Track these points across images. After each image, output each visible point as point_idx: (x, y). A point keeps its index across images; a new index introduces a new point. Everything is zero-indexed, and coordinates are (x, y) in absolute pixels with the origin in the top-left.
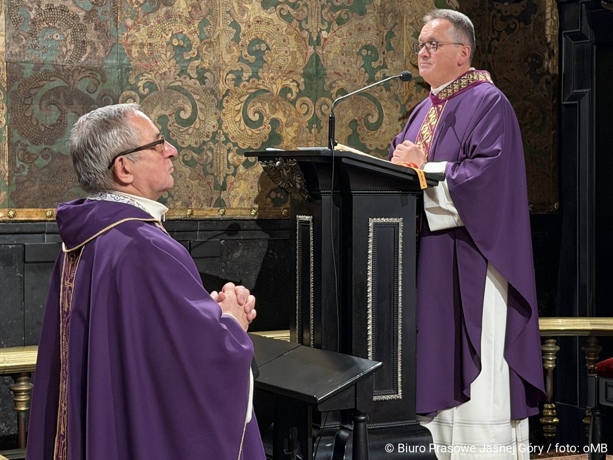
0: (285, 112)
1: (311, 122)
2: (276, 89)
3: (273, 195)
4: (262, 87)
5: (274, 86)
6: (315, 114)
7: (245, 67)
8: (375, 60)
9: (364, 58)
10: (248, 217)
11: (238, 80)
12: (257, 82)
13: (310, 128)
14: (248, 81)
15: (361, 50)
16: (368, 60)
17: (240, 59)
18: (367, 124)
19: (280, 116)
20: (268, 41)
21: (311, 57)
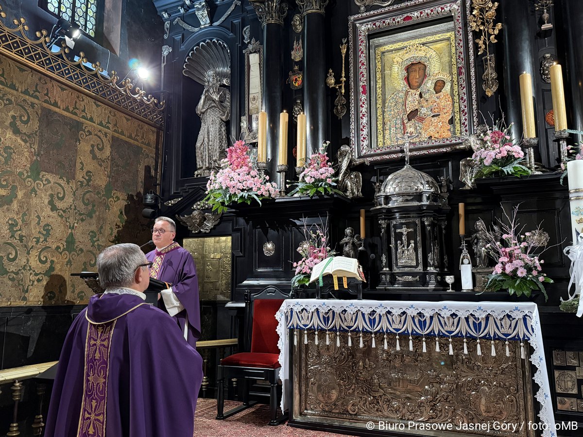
0: (57, 258)
1: (68, 262)
2: (54, 247)
3: (49, 295)
4: (48, 245)
5: (53, 245)
6: (69, 259)
7: (41, 236)
8: (95, 237)
9: (91, 236)
10: (37, 305)
11: (38, 242)
12: (46, 243)
13: (67, 265)
14: (42, 242)
15: (90, 233)
16: (92, 237)
17: (39, 232)
18: (90, 264)
19: (54, 259)
20: (52, 226)
21: (70, 234)
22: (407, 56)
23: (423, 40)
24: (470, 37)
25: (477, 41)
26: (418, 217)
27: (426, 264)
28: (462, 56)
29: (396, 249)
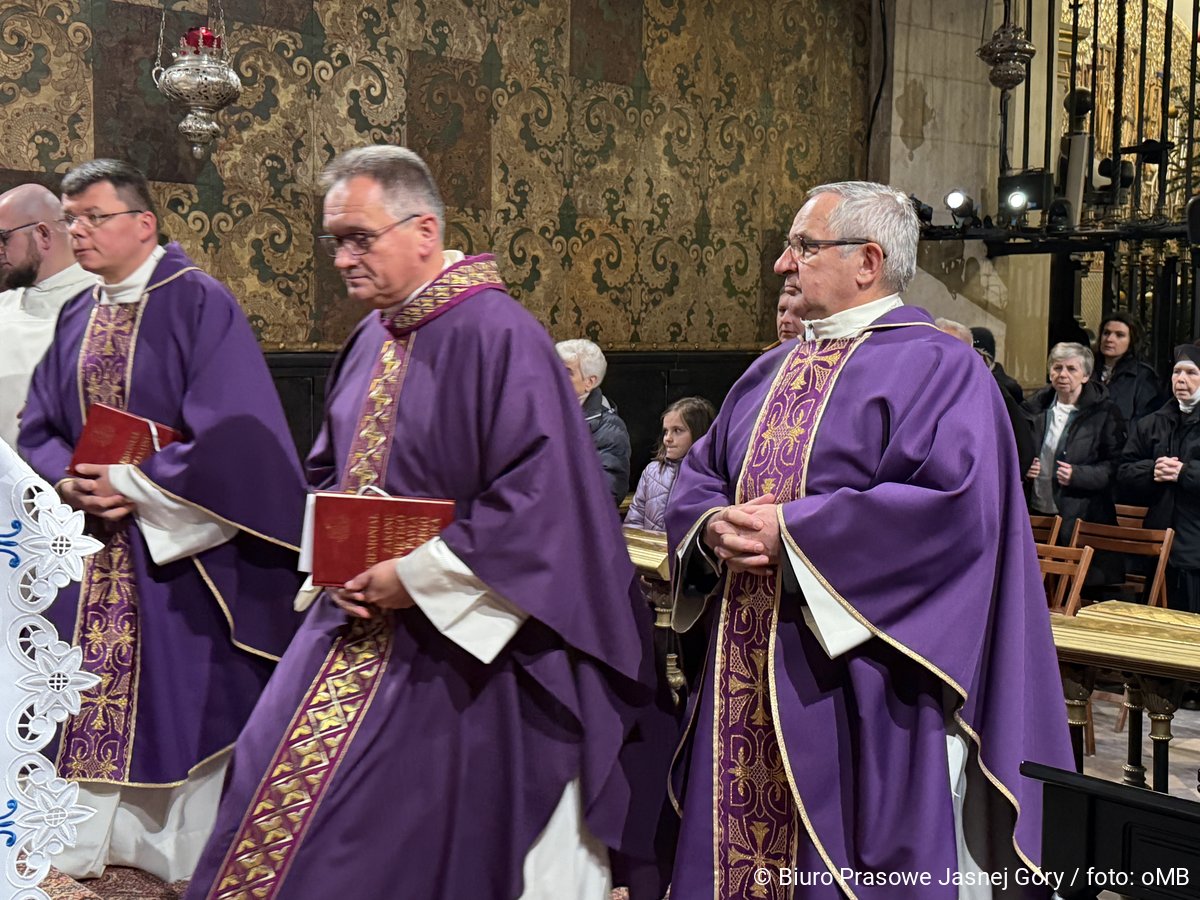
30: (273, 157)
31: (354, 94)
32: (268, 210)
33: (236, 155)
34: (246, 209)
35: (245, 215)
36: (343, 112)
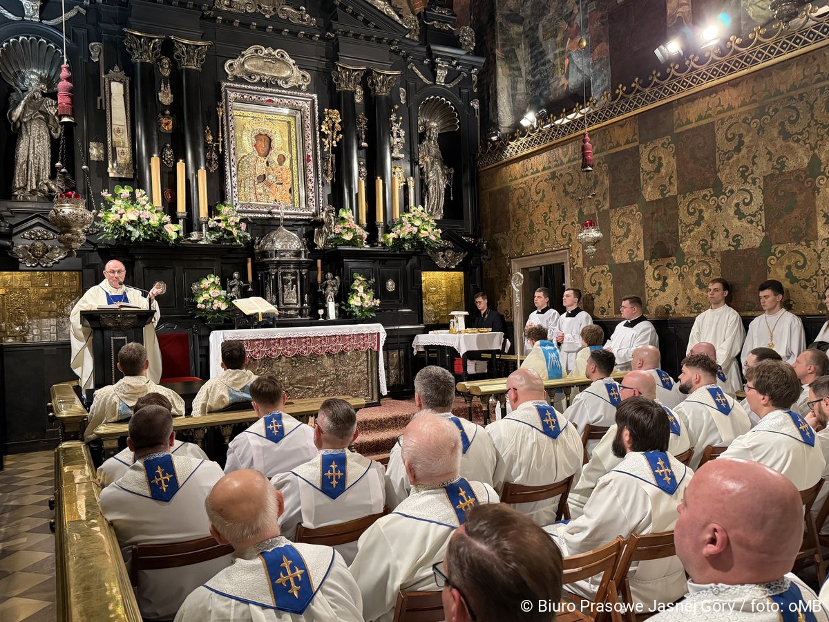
22: (256, 127)
23: (270, 117)
24: (318, 135)
25: (324, 140)
26: (298, 268)
27: (303, 302)
28: (311, 147)
29: (283, 291)
30: (703, 240)
31: (737, 205)
32: (701, 261)
33: (689, 243)
34: (693, 262)
35: (693, 265)
36: (732, 213)
